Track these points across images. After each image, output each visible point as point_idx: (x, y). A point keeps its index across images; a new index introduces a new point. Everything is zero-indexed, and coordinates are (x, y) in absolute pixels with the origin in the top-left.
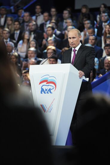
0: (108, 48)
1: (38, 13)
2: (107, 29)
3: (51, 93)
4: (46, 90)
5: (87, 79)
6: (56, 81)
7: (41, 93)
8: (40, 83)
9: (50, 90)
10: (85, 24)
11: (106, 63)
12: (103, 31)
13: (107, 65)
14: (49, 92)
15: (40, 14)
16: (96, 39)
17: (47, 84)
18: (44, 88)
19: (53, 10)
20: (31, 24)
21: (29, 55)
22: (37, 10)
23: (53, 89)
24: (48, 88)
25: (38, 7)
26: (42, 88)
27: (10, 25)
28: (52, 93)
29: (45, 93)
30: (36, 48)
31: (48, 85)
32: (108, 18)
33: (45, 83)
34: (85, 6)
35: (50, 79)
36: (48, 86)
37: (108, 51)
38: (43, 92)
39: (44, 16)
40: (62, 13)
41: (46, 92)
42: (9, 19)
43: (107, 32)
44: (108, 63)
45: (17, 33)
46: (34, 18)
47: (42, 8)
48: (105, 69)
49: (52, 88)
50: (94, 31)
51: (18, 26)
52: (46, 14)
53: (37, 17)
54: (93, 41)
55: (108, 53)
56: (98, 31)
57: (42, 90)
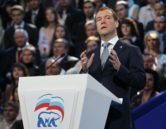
3: (55, 126)
4: (47, 121)
5: (120, 101)
6: (63, 104)
7: (39, 126)
8: (37, 108)
9: (53, 120)
14: (51, 124)
17: (47, 109)
18: (43, 117)
21: (55, 49)
23: (59, 118)
26: (40, 117)
28: (57, 126)
29: (44, 126)
31: (49, 111)
35: (52, 102)
36: (50, 113)
38: (41, 125)
41: (47, 124)
49: (56, 117)
54: (161, 25)
57: (40, 121)
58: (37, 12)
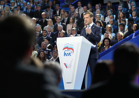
0: (121, 27)
1: (80, 7)
2: (121, 15)
4: (67, 54)
6: (73, 47)
7: (64, 56)
8: (64, 49)
10: (108, 12)
11: (118, 36)
12: (119, 16)
13: (119, 37)
14: (69, 55)
15: (81, 7)
16: (114, 21)
18: (66, 52)
19: (89, 5)
20: (75, 13)
22: (78, 5)
24: (69, 52)
25: (79, 3)
27: (63, 15)
28: (71, 56)
29: (66, 56)
30: (77, 28)
31: (68, 50)
32: (122, 9)
33: (66, 49)
34: (109, 2)
35: (69, 47)
37: (121, 28)
38: (65, 55)
39: (84, 9)
40: (95, 6)
42: (62, 11)
43: (121, 17)
44: (120, 36)
45: (66, 19)
46: (77, 9)
47: (81, 3)
48: (118, 40)
49: (71, 52)
50: (113, 17)
51: (67, 15)
52: (85, 7)
53: (79, 9)
54: (112, 22)
55: (121, 30)
56: (116, 17)
57: (65, 54)
58: (67, 18)
